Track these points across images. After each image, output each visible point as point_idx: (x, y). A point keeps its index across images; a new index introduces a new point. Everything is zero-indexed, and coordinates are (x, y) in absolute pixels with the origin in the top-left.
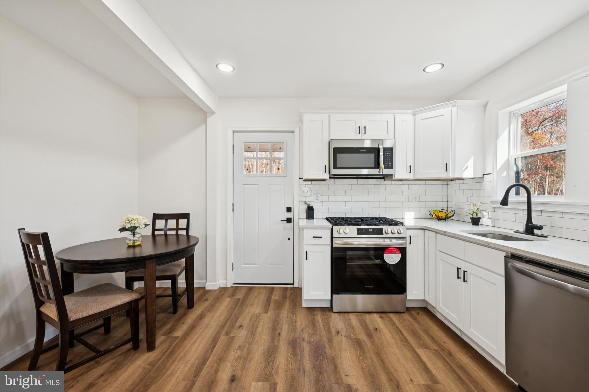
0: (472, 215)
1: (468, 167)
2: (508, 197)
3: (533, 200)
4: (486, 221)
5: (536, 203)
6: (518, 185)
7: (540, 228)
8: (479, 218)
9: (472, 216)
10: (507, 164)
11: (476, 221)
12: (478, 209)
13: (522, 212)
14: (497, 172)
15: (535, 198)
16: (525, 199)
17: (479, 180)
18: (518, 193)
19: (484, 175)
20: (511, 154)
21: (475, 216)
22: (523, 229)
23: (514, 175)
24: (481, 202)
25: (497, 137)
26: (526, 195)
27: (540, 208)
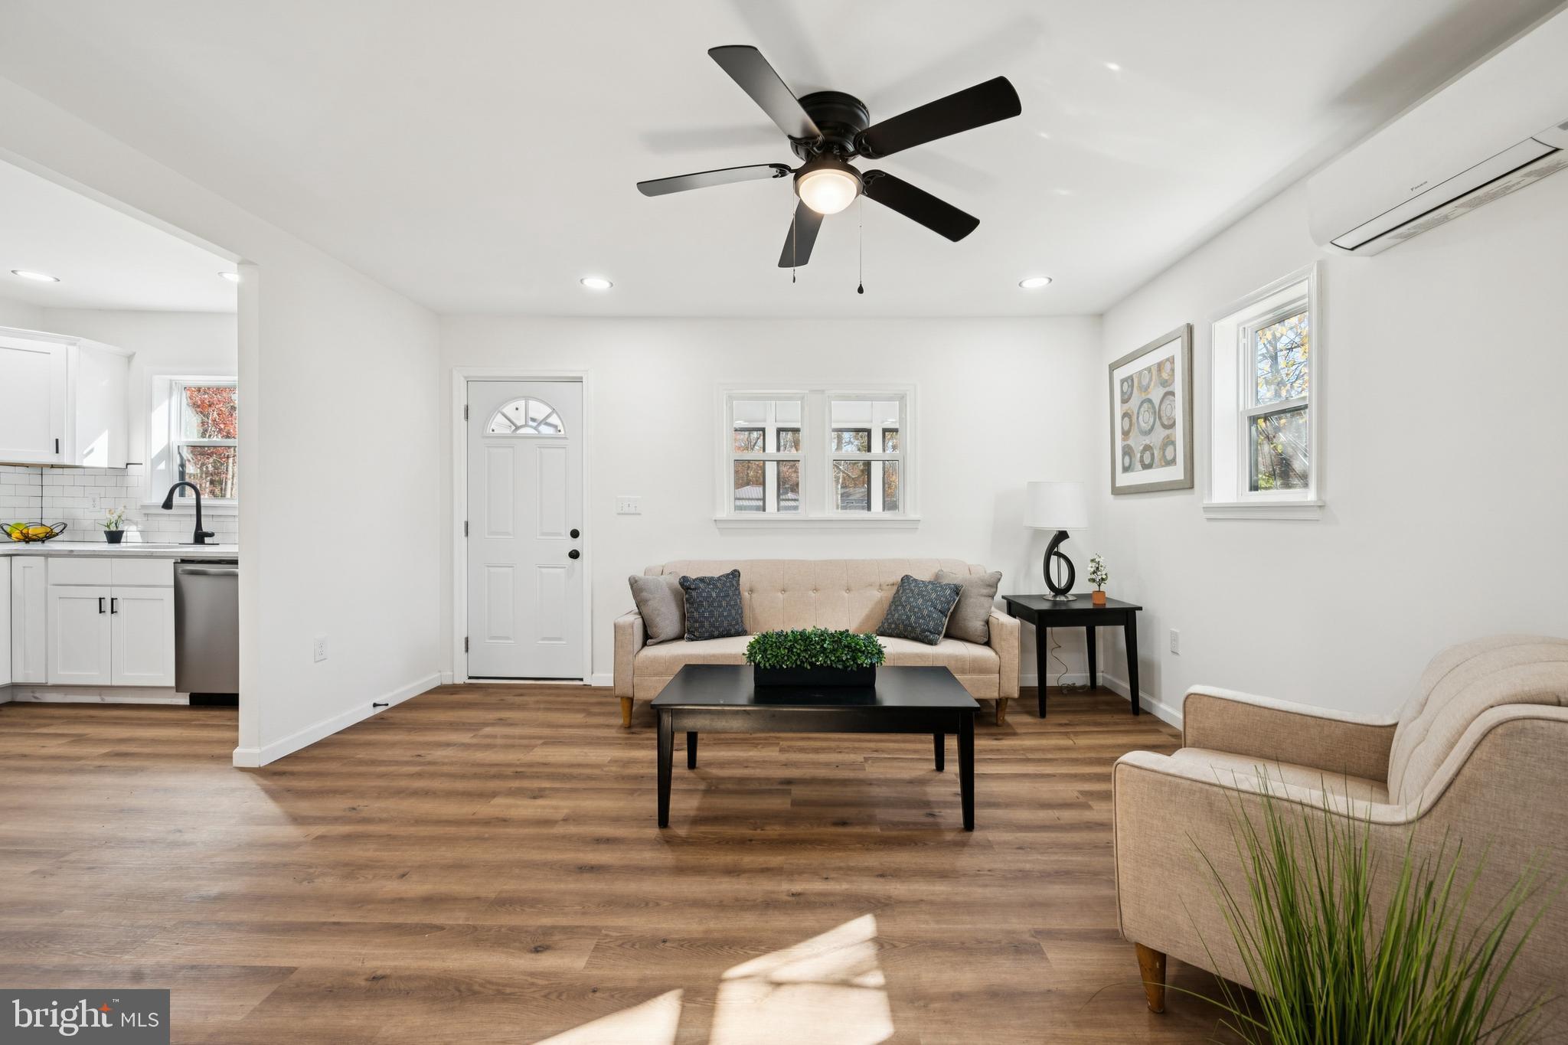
0: (108, 526)
1: (95, 450)
2: (172, 499)
3: (203, 502)
4: (132, 537)
5: (206, 507)
6: (182, 484)
7: (211, 535)
8: (122, 532)
9: (107, 529)
10: (166, 454)
11: (114, 537)
12: (119, 517)
13: (189, 519)
14: (152, 460)
15: (206, 500)
16: (194, 502)
17: (119, 473)
18: (182, 495)
19: (127, 464)
20: (173, 438)
21: (113, 528)
22: (191, 539)
23: (176, 469)
24: (125, 507)
25: (150, 408)
26: (194, 496)
27: (211, 512)
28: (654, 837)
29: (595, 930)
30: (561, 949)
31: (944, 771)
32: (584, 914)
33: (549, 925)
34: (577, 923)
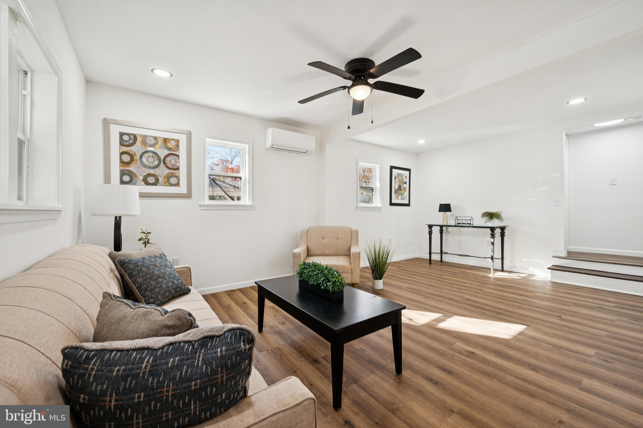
28: (408, 371)
29: (451, 349)
30: (464, 350)
31: (263, 332)
32: (453, 355)
33: (468, 358)
34: (457, 354)
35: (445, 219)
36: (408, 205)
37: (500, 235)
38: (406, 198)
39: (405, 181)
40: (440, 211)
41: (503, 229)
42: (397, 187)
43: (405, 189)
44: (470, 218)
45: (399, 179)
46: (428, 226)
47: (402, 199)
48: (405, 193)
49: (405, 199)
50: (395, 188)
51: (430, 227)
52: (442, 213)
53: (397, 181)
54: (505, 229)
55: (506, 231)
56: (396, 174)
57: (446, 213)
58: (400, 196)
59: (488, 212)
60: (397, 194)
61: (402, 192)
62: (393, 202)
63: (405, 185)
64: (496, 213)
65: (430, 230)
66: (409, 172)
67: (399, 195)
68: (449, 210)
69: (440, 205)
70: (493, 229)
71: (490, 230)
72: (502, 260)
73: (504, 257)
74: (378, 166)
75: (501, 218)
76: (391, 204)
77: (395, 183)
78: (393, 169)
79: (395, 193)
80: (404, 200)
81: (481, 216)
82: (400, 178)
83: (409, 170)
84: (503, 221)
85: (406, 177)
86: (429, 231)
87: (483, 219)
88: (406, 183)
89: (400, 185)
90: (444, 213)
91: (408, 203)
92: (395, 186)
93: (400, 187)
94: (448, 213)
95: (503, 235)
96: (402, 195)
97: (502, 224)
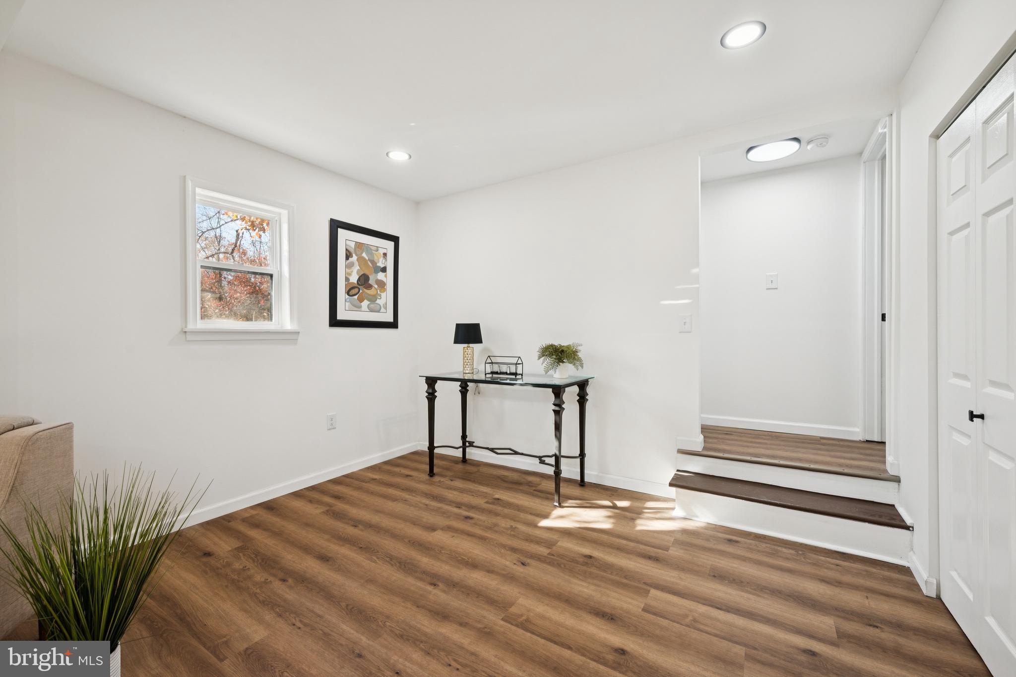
35: (468, 360)
36: (394, 325)
37: (578, 401)
38: (386, 309)
39: (382, 266)
40: (457, 341)
41: (583, 385)
42: (354, 279)
43: (382, 285)
44: (514, 360)
45: (360, 259)
46: (426, 380)
47: (372, 310)
48: (383, 295)
49: (383, 310)
50: (347, 279)
51: (431, 382)
52: (461, 346)
53: (356, 263)
54: (588, 385)
55: (589, 390)
56: (352, 245)
57: (471, 345)
58: (365, 303)
59: (552, 346)
60: (356, 297)
61: (371, 292)
62: (341, 315)
63: (381, 276)
64: (568, 347)
65: (431, 391)
66: (393, 243)
67: (361, 300)
68: (478, 340)
69: (458, 326)
70: (558, 391)
71: (553, 392)
72: (581, 459)
73: (587, 451)
74: (284, 213)
75: (579, 360)
76: (334, 322)
77: (349, 266)
78: (339, 229)
79: (348, 293)
80: (379, 312)
81: (537, 354)
82: (364, 255)
83: (395, 239)
84: (582, 367)
85: (385, 254)
86: (429, 394)
87: (543, 362)
88: (384, 270)
89: (364, 275)
90: (466, 345)
91: (391, 320)
92: (348, 274)
93: (364, 280)
94: (476, 347)
95: (582, 400)
96: (373, 299)
97: (581, 375)
